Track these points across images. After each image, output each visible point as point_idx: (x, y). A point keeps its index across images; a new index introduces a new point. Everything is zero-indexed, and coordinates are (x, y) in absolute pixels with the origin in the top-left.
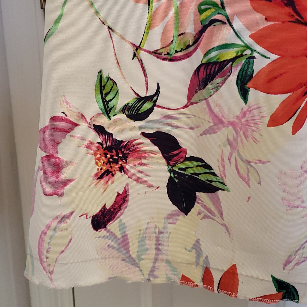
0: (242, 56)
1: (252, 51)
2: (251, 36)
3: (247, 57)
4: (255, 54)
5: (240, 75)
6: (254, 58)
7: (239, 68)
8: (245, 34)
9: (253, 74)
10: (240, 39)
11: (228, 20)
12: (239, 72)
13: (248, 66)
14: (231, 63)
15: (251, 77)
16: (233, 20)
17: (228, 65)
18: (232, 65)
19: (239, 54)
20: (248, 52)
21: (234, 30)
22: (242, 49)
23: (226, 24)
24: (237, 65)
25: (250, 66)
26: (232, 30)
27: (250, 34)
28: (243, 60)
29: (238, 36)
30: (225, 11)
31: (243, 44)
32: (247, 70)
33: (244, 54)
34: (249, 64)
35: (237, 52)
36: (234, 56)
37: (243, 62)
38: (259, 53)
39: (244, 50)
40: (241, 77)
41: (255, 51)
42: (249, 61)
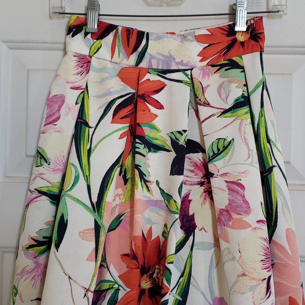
0: (112, 288)
1: (118, 286)
2: (119, 277)
3: (115, 289)
4: (120, 288)
5: (110, 300)
6: (120, 290)
7: (110, 296)
8: (116, 274)
9: (118, 300)
10: (113, 278)
11: (107, 266)
12: (109, 298)
13: (115, 295)
14: (105, 292)
15: (116, 302)
16: (110, 265)
17: (104, 293)
18: (106, 293)
19: (111, 287)
20: (116, 286)
21: (110, 272)
22: (113, 284)
23: (105, 268)
24: (109, 294)
25: (117, 295)
26: (108, 272)
27: (119, 275)
28: (112, 291)
29: (111, 276)
30: (106, 260)
31: (114, 281)
32: (114, 297)
33: (114, 287)
34: (116, 293)
35: (110, 285)
36: (108, 287)
37: (112, 292)
38: (122, 287)
39: (114, 285)
40: (110, 302)
41: (121, 286)
42: (116, 292)
